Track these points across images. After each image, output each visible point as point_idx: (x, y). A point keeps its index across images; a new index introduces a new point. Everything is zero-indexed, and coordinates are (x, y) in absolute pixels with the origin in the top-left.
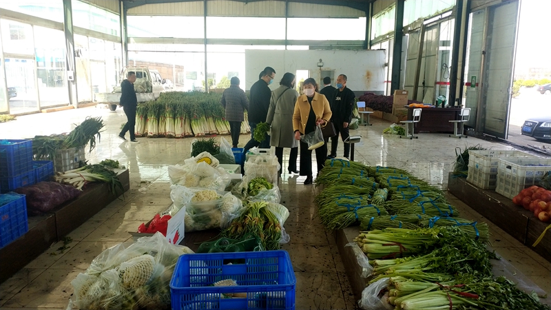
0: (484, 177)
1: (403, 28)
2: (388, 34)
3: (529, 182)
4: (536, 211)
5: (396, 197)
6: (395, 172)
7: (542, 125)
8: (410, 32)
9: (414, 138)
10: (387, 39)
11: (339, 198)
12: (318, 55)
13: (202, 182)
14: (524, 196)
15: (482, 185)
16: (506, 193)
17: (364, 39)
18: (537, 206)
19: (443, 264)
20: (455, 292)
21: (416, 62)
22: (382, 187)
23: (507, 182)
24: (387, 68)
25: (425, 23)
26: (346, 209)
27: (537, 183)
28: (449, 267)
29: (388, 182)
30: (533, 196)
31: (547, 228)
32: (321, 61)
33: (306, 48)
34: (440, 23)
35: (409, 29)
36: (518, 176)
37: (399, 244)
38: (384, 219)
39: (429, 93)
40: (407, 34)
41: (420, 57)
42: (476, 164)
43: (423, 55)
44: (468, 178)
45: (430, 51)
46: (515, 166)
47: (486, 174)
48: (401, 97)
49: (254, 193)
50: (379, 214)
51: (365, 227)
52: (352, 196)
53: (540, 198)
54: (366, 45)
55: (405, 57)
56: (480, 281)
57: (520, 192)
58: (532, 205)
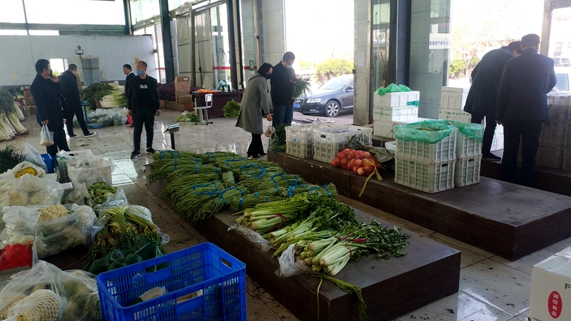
0: (302, 148)
1: (168, 12)
2: (153, 18)
3: (341, 147)
4: (355, 169)
5: (245, 177)
6: (226, 156)
7: (308, 102)
8: (178, 16)
9: (209, 123)
10: (152, 24)
11: (194, 188)
12: (73, 41)
13: (34, 199)
14: (342, 159)
15: (302, 155)
16: (323, 158)
17: (124, 24)
18: (355, 164)
19: (325, 222)
20: (350, 240)
21: (189, 47)
22: (226, 171)
23: (323, 150)
24: (156, 54)
25: (194, 7)
26: (209, 196)
27: (347, 146)
28: (330, 224)
29: (228, 165)
30: (349, 157)
31: (367, 180)
32: (79, 48)
33: (56, 33)
34: (209, 9)
35: (177, 13)
36: (332, 143)
37: (280, 215)
38: (250, 197)
39: (207, 78)
40: (174, 19)
41: (193, 43)
42: (293, 138)
43: (196, 40)
44: (287, 151)
45: (202, 36)
46: (328, 135)
47: (304, 145)
48: (183, 83)
49: (100, 201)
50: (242, 195)
51: (236, 209)
52: (204, 184)
53: (354, 157)
54: (127, 30)
55: (175, 43)
56: (360, 228)
57: (336, 156)
58: (349, 165)
